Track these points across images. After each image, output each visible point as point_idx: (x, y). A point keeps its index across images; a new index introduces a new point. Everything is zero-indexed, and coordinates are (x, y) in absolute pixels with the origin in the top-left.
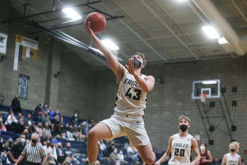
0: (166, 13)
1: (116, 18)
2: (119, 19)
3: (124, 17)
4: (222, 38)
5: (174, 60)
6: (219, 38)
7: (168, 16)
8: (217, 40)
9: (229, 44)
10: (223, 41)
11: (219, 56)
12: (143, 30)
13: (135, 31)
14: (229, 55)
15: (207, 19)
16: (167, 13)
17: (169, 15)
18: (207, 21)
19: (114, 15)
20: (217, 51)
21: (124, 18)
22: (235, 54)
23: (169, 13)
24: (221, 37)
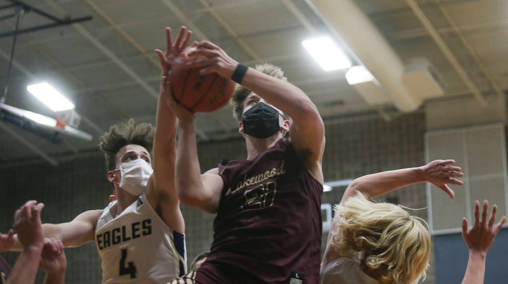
0: (203, 7)
1: (68, 21)
2: (77, 26)
3: (89, 18)
4: (355, 68)
5: (222, 132)
6: (348, 69)
7: (208, 14)
8: (343, 73)
9: (376, 82)
10: (358, 76)
11: (347, 116)
12: (139, 53)
13: (120, 57)
14: (373, 112)
15: (317, 17)
16: (206, 5)
17: (212, 10)
18: (318, 23)
19: (61, 14)
20: (341, 103)
21: (89, 23)
22: (391, 109)
23: (211, 5)
24: (355, 64)
